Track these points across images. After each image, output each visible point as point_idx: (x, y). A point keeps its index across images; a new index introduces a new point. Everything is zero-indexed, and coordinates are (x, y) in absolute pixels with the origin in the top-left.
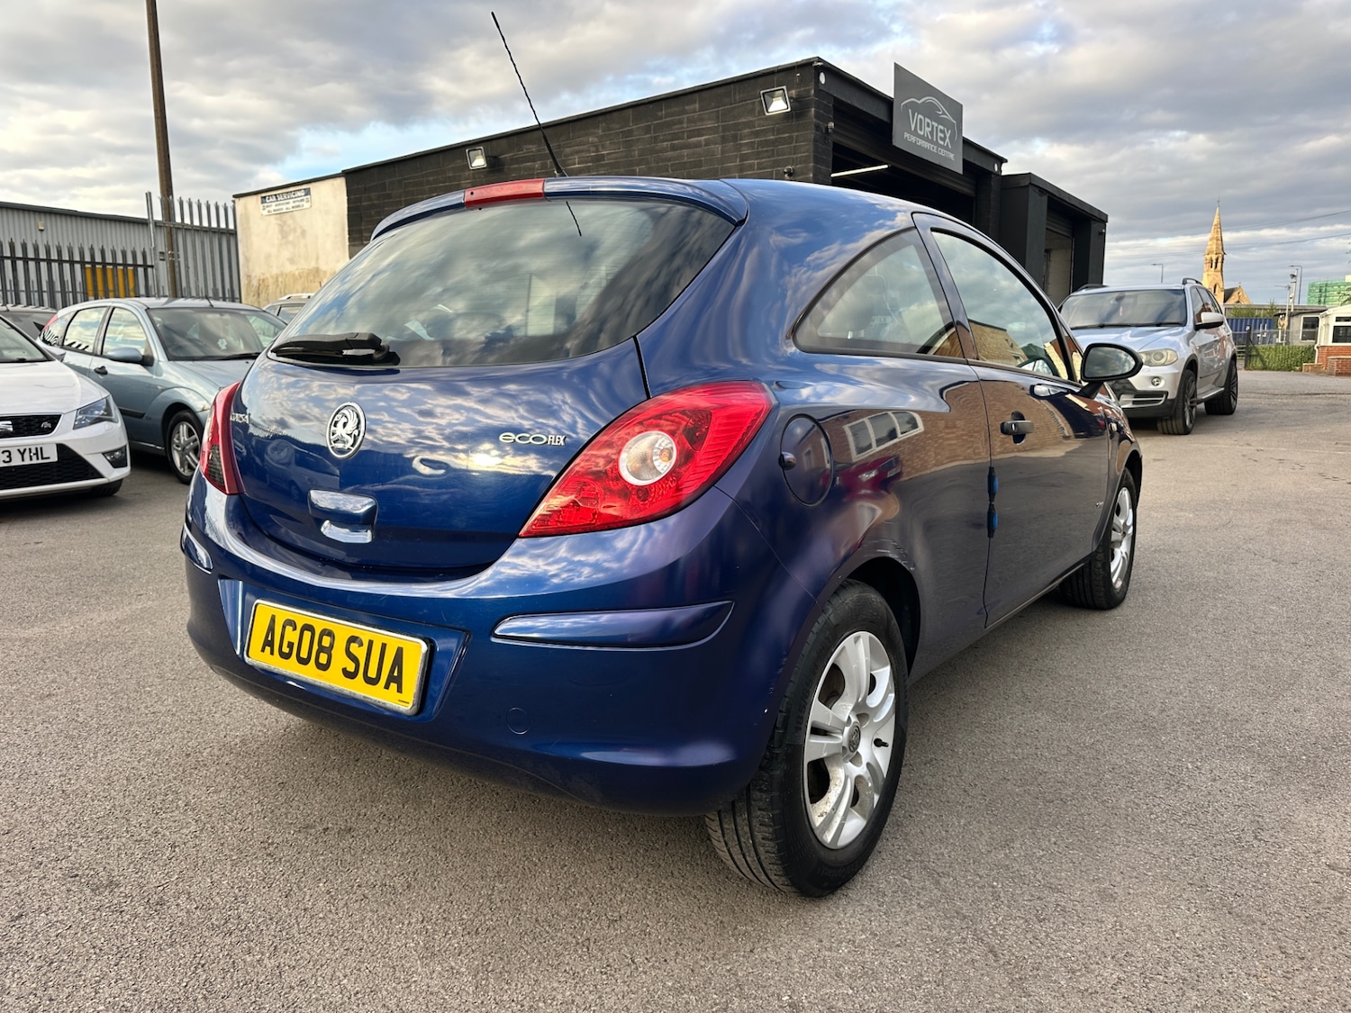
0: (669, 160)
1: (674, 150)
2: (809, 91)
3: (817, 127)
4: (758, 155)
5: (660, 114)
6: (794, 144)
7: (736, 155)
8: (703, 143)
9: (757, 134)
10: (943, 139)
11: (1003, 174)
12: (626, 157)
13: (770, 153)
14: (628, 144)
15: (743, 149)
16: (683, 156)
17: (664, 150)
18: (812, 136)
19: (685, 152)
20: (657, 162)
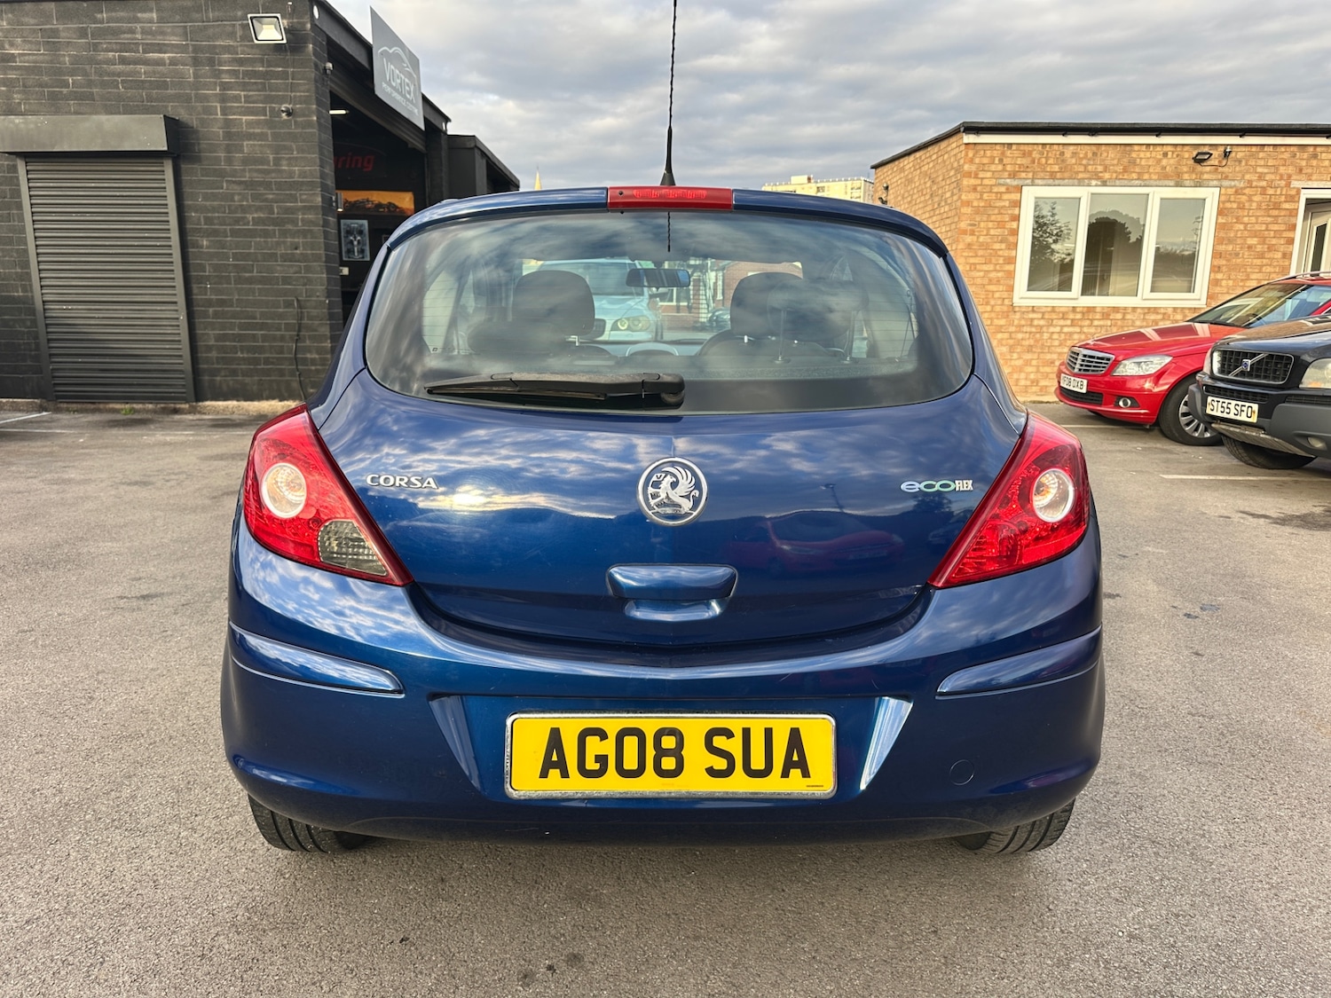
0: (119, 75)
1: (123, 64)
2: (304, 24)
3: (316, 66)
4: (244, 86)
5: (99, 16)
6: (291, 81)
7: (216, 83)
8: (168, 61)
9: (241, 62)
10: (409, 93)
11: (449, 133)
12: (52, 62)
13: (260, 86)
14: (54, 47)
15: (223, 76)
16: (140, 73)
17: (111, 62)
18: (313, 75)
19: (142, 68)
20: (101, 75)
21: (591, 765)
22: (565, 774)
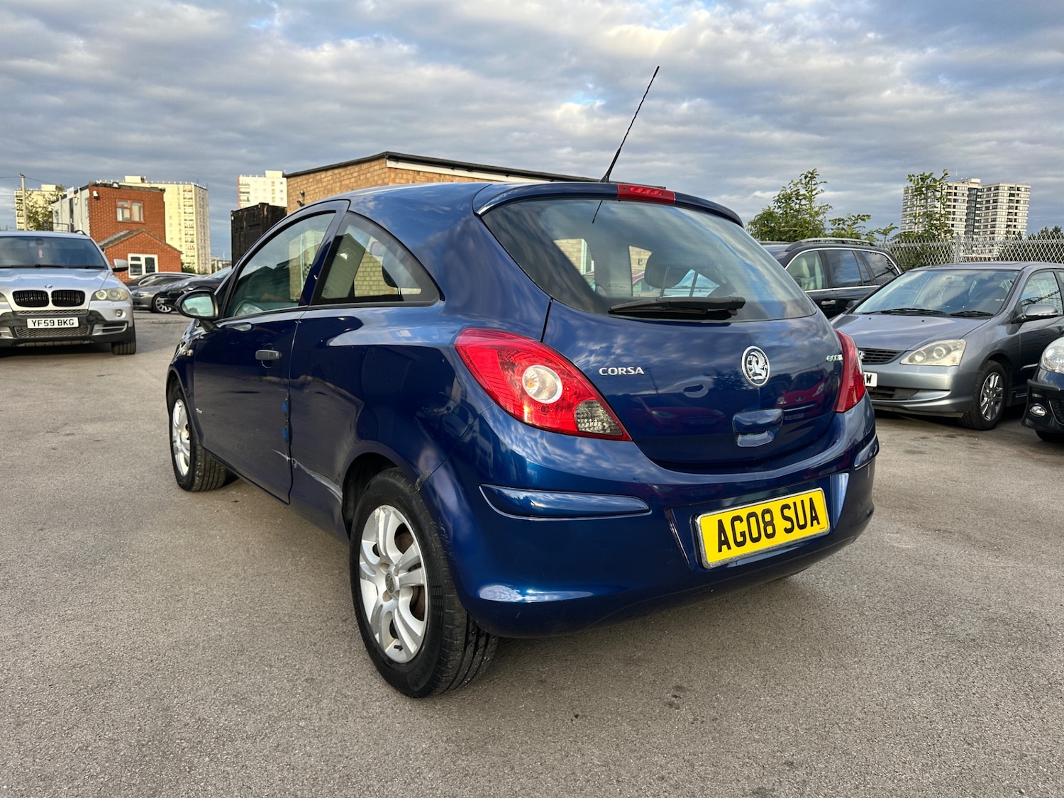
21: (740, 539)
22: (729, 548)
